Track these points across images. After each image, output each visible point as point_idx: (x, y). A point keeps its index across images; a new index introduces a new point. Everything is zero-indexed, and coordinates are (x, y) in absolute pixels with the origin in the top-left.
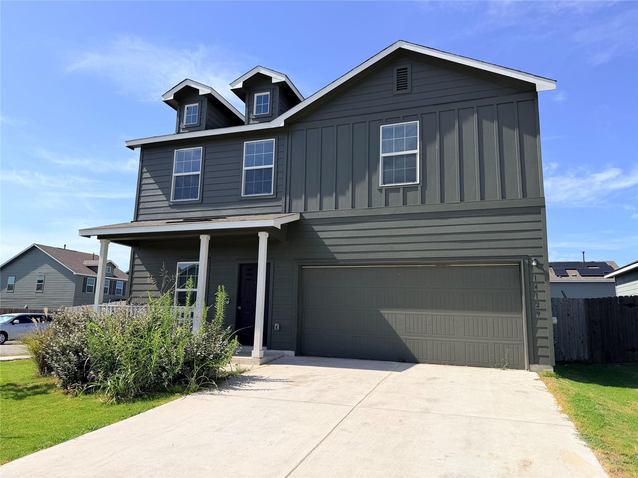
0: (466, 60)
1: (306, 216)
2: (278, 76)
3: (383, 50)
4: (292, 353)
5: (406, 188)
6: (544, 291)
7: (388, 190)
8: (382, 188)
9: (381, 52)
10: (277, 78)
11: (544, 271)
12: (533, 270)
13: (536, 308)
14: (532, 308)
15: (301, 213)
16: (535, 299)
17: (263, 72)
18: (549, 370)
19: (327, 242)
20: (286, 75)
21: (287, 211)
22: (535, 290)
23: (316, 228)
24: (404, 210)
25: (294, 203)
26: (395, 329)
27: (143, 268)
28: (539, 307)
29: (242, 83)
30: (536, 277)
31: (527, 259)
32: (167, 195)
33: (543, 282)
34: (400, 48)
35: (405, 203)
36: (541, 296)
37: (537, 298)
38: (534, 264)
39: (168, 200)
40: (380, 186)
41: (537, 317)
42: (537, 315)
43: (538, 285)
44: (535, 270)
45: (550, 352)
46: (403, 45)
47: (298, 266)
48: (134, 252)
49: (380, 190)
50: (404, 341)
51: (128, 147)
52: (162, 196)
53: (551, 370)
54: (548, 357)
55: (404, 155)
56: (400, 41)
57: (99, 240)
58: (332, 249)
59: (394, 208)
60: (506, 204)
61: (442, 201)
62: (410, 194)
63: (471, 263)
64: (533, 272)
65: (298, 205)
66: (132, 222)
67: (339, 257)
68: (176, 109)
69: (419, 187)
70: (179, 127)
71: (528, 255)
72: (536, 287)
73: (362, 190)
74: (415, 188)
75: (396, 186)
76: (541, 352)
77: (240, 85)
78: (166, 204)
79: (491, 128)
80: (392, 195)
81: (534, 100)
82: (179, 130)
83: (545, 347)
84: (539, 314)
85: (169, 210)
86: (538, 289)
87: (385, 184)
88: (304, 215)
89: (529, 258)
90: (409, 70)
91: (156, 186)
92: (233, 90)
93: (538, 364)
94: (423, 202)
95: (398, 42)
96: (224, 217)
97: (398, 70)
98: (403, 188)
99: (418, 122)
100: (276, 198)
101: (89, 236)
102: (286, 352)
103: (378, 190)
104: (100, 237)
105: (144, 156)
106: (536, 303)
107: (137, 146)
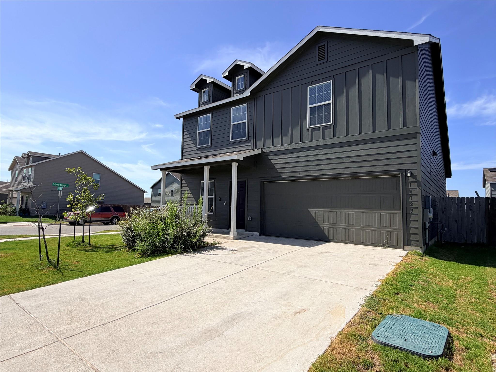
0: (363, 31)
1: (265, 151)
2: (247, 64)
3: (307, 35)
4: (258, 234)
5: (324, 128)
6: (417, 195)
7: (313, 130)
8: (308, 129)
9: (306, 37)
10: (247, 66)
11: (417, 180)
12: (409, 179)
13: (410, 207)
14: (407, 207)
15: (261, 149)
16: (410, 200)
17: (239, 63)
18: (418, 250)
19: (276, 166)
20: (251, 63)
21: (254, 148)
22: (410, 194)
23: (270, 158)
24: (322, 143)
25: (258, 143)
26: (317, 220)
27: (186, 185)
28: (412, 206)
29: (228, 72)
30: (411, 185)
31: (404, 172)
32: (195, 143)
33: (417, 188)
34: (318, 31)
35: (323, 138)
36: (414, 198)
37: (411, 200)
38: (409, 175)
39: (196, 146)
40: (308, 127)
41: (411, 213)
42: (411, 212)
43: (412, 190)
44: (411, 180)
45: (420, 238)
46: (320, 29)
47: (260, 182)
48: (182, 176)
49: (308, 130)
50: (322, 228)
51: (176, 118)
52: (193, 144)
53: (420, 251)
54: (418, 241)
55: (322, 105)
56: (318, 27)
57: (161, 171)
58: (279, 171)
59: (316, 141)
60: (391, 133)
61: (347, 134)
62: (326, 132)
63: (362, 176)
64: (409, 181)
65: (260, 144)
66: (180, 160)
67: (283, 175)
68: (198, 92)
69: (332, 126)
70: (200, 104)
71: (405, 169)
72: (411, 192)
73: (297, 132)
74: (329, 127)
75: (318, 126)
76: (412, 237)
77: (227, 74)
78: (195, 149)
79: (381, 79)
80: (315, 133)
81: (415, 52)
82: (200, 106)
83: (416, 234)
84: (412, 211)
85: (197, 152)
86: (412, 193)
87: (311, 126)
88: (263, 150)
89: (406, 171)
90: (326, 46)
91: (190, 139)
92: (224, 77)
93: (410, 245)
94: (335, 136)
95: (317, 27)
96: (219, 154)
97: (319, 47)
98: (322, 127)
99: (332, 81)
100: (248, 141)
101: (157, 169)
102: (255, 233)
103: (306, 130)
104: (161, 169)
105: (185, 122)
106: (410, 203)
107: (181, 117)
